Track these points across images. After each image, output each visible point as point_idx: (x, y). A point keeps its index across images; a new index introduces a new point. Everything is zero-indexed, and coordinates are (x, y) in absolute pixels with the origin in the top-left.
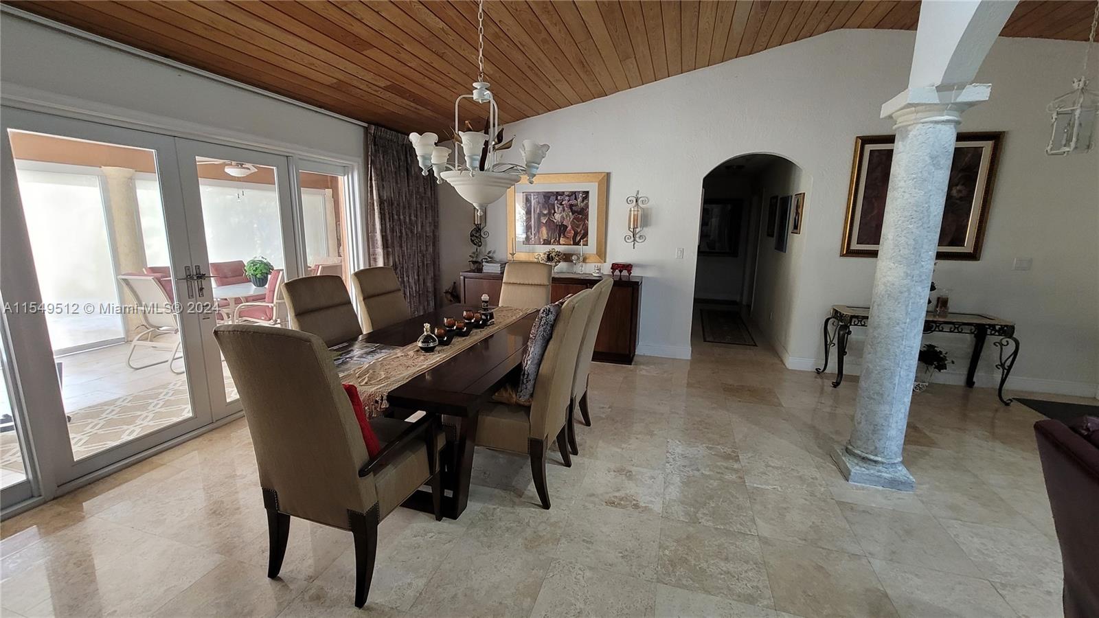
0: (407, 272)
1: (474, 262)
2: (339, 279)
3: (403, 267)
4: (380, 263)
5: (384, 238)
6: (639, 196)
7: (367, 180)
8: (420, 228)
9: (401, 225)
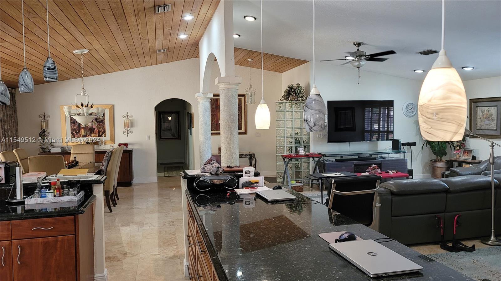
1: (42, 148)
6: (128, 114)
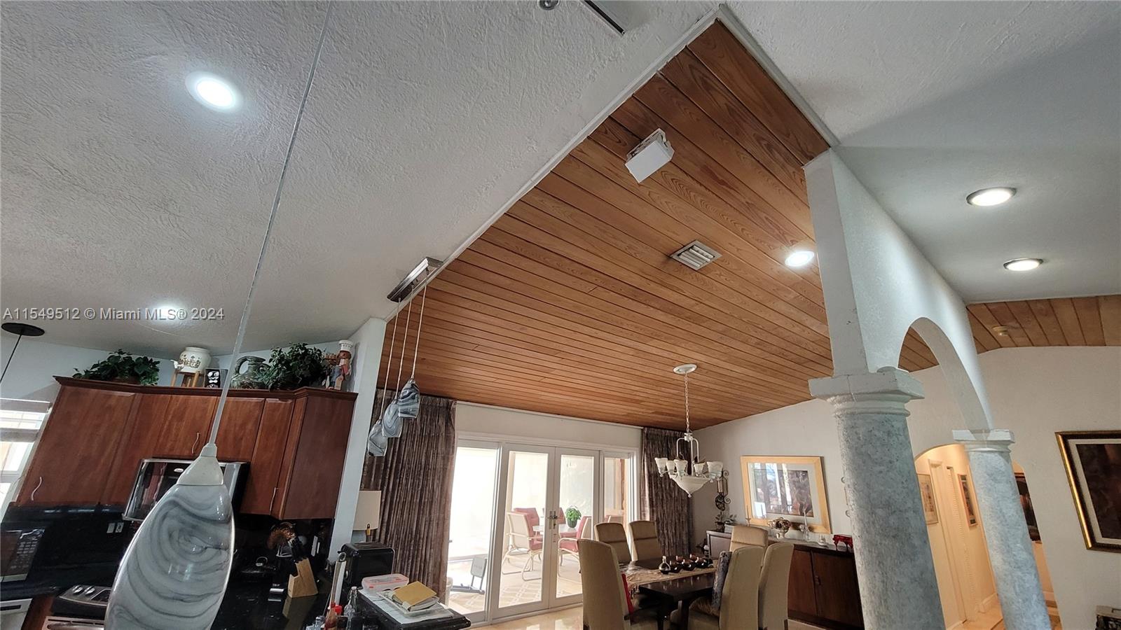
0: (667, 527)
1: (719, 523)
2: (622, 525)
3: (663, 522)
4: (648, 519)
5: (651, 500)
7: (641, 461)
8: (677, 494)
9: (662, 491)
